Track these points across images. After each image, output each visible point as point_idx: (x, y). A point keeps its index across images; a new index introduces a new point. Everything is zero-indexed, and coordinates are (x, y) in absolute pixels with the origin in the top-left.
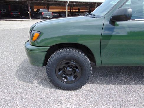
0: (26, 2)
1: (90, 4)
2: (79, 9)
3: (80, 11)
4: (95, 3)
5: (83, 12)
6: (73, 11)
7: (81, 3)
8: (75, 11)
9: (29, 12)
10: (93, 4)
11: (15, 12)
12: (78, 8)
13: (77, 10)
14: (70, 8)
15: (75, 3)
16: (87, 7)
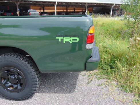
0: (15, 3)
1: (80, 4)
2: (74, 10)
3: (76, 11)
4: (85, 3)
5: (78, 12)
6: (69, 11)
7: (71, 3)
8: (70, 11)
9: (17, 13)
10: (83, 4)
11: (8, 13)
12: (73, 8)
13: (72, 10)
14: (66, 8)
15: (64, 4)
16: (83, 8)
